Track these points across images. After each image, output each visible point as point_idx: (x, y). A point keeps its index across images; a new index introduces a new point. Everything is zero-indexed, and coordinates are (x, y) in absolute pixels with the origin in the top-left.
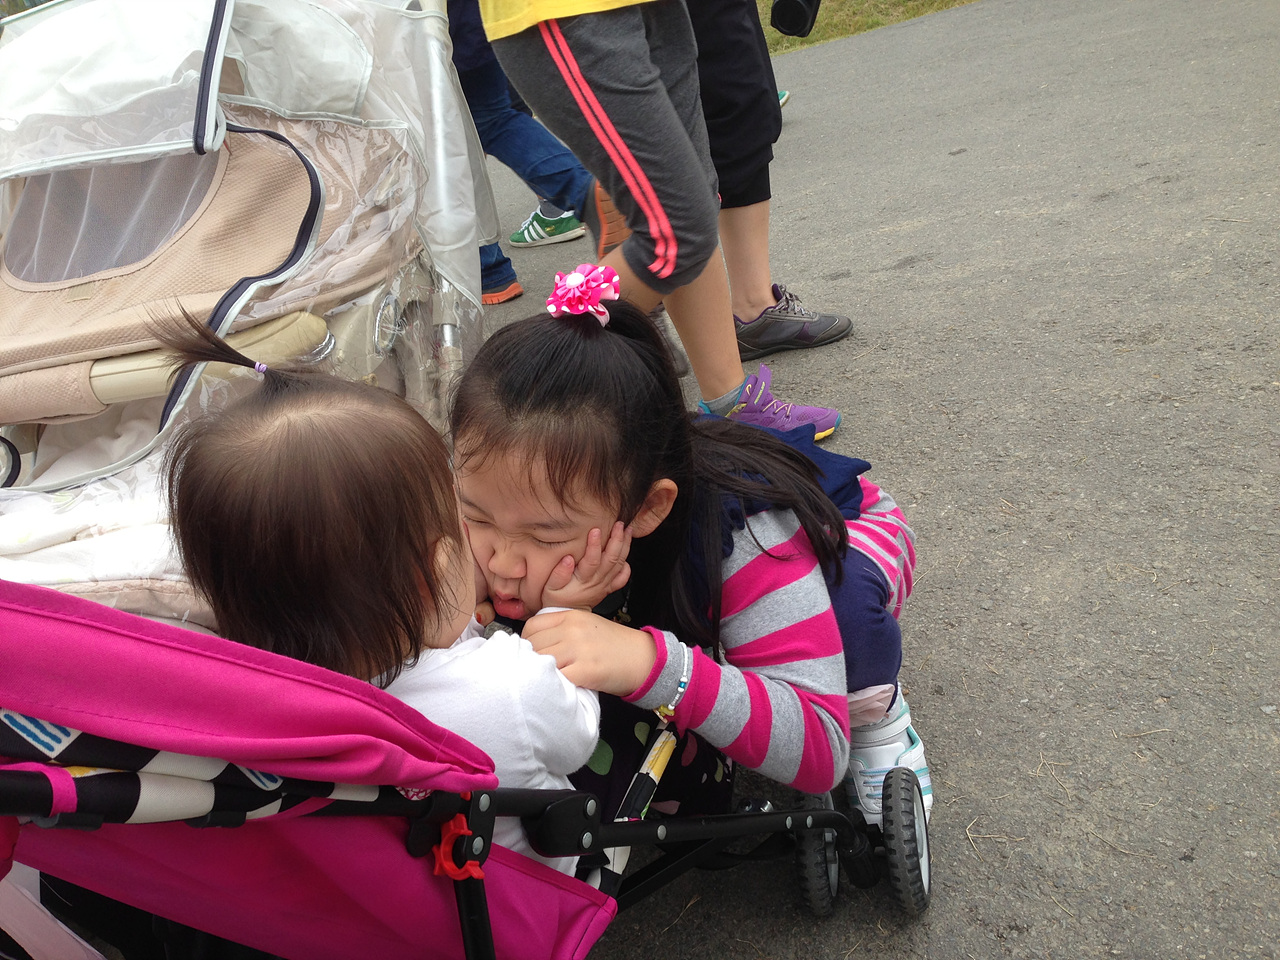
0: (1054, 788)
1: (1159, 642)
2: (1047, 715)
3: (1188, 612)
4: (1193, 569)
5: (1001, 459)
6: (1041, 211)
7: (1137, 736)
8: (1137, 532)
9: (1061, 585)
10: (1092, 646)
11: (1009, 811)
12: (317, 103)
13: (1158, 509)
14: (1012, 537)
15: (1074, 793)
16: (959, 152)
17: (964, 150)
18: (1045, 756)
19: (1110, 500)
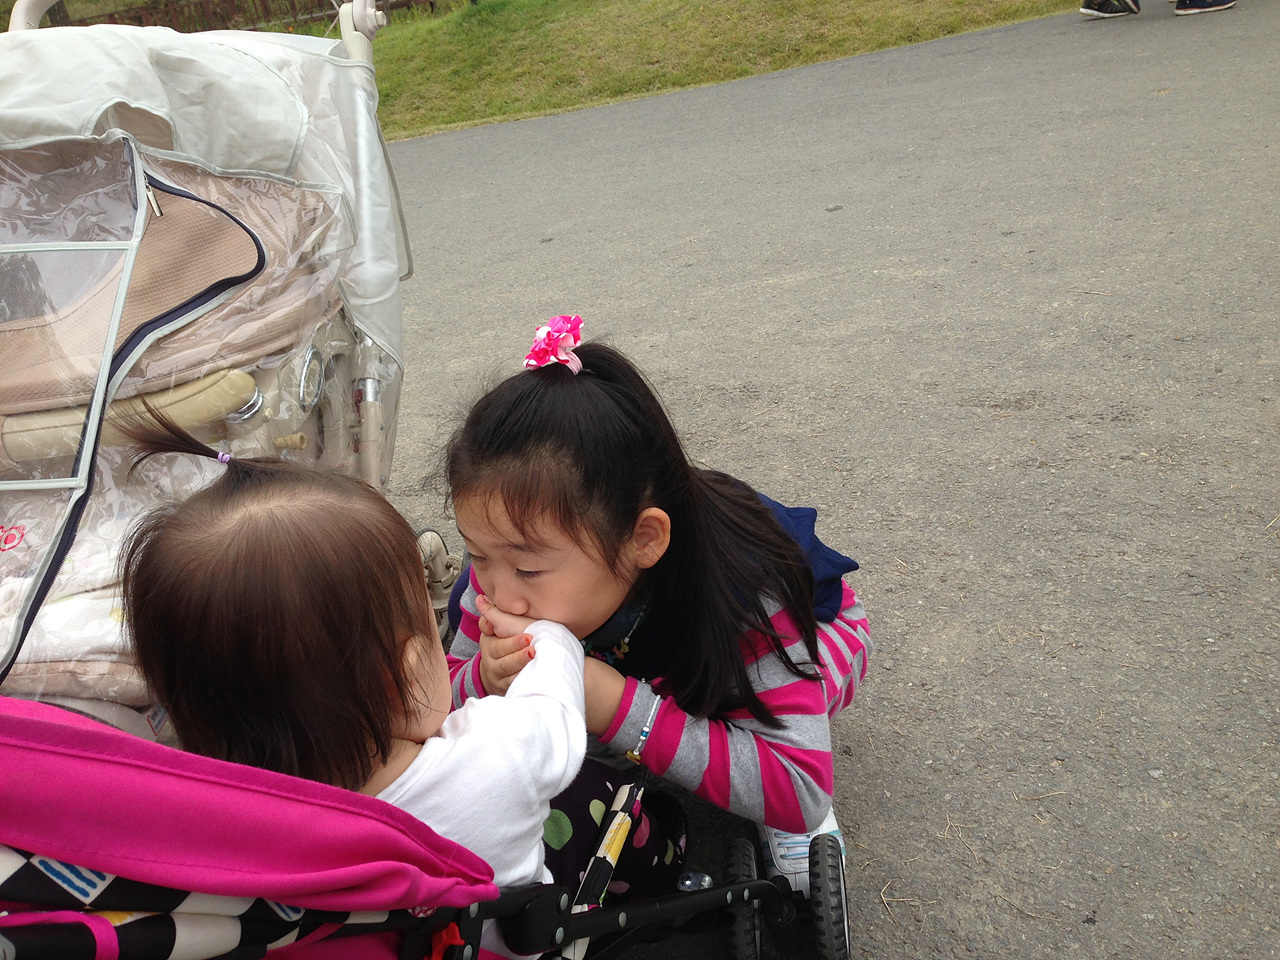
0: (961, 851)
1: (1051, 705)
2: (951, 776)
3: (1075, 675)
4: (1078, 634)
5: (894, 518)
6: (916, 274)
7: (1035, 798)
8: (1023, 594)
9: (957, 646)
10: (989, 707)
11: (920, 874)
12: (250, 161)
13: (1041, 573)
14: (908, 597)
15: (981, 855)
16: (835, 209)
17: (841, 208)
18: (951, 819)
19: (997, 562)
